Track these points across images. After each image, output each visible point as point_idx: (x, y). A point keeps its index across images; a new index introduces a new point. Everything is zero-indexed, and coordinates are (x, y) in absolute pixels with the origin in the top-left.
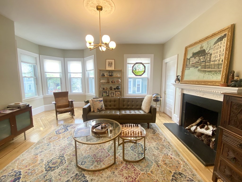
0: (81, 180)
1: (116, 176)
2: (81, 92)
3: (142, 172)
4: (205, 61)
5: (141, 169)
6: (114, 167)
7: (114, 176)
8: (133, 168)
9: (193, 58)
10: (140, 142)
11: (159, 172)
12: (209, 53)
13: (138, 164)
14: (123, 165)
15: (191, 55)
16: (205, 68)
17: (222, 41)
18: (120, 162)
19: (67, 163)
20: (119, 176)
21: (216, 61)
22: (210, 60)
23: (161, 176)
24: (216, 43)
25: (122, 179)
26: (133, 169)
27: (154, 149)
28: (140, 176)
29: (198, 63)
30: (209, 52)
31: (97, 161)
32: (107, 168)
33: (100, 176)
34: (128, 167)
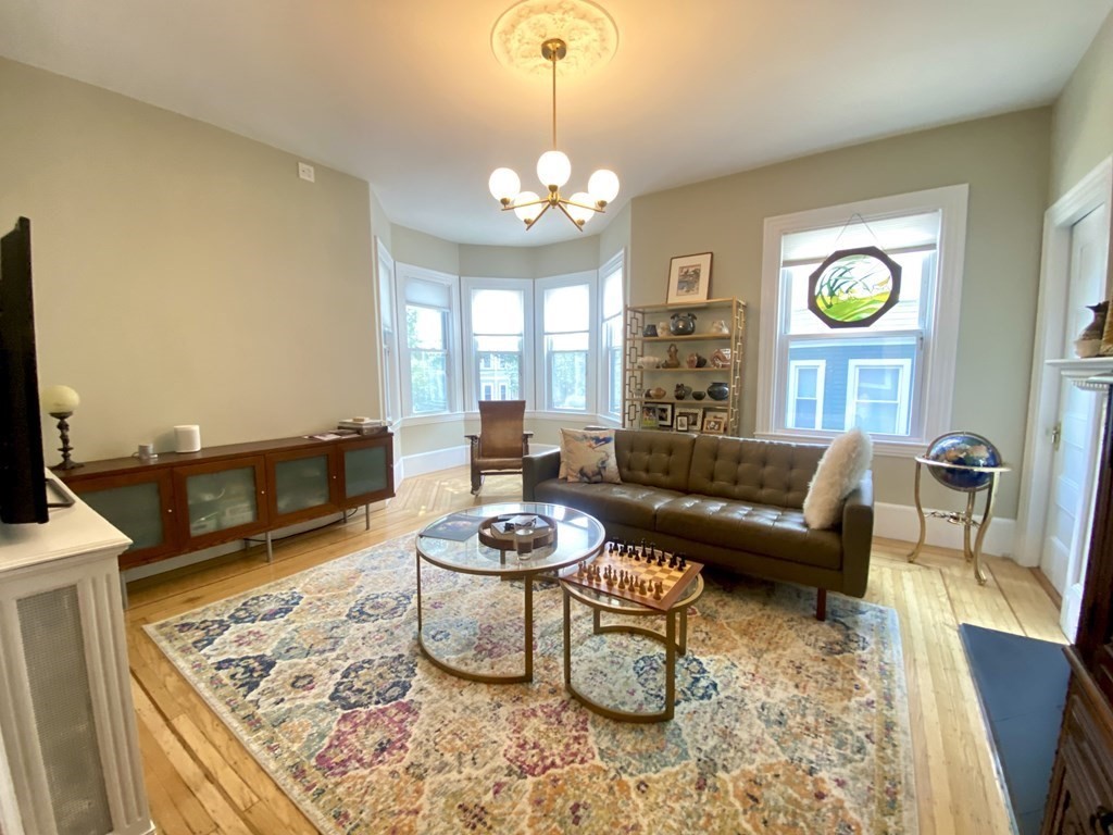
0: (397, 676)
1: (496, 718)
2: (584, 409)
3: (598, 761)
5: (608, 748)
6: (514, 690)
7: (490, 714)
8: (577, 731)
10: (709, 657)
11: (683, 808)
13: (612, 725)
14: (551, 701)
18: (550, 687)
19: (403, 618)
20: (505, 724)
23: (675, 826)
25: (504, 738)
26: (575, 733)
27: (755, 713)
28: (578, 770)
31: (480, 649)
32: (489, 681)
33: (451, 693)
34: (564, 716)
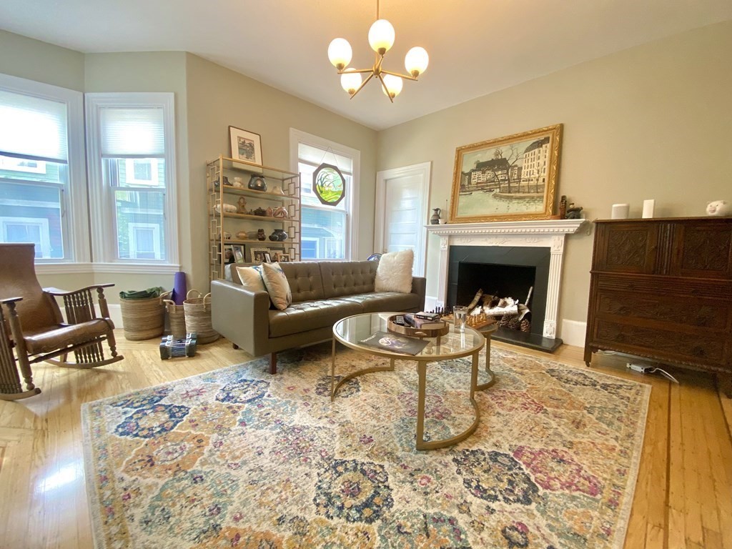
4: (509, 180)
9: (480, 173)
12: (516, 166)
15: (474, 167)
16: (509, 192)
17: (541, 149)
21: (532, 180)
22: (519, 178)
24: (528, 150)
29: (492, 182)
30: (515, 164)
31: (441, 418)
